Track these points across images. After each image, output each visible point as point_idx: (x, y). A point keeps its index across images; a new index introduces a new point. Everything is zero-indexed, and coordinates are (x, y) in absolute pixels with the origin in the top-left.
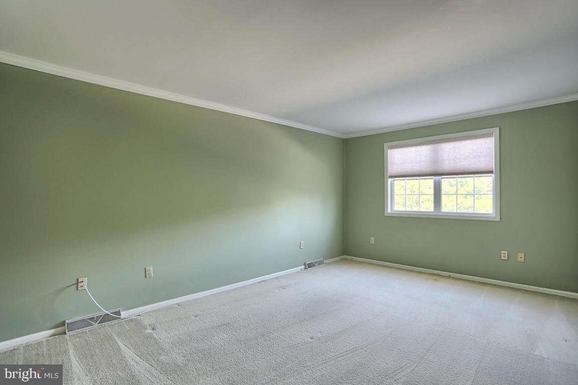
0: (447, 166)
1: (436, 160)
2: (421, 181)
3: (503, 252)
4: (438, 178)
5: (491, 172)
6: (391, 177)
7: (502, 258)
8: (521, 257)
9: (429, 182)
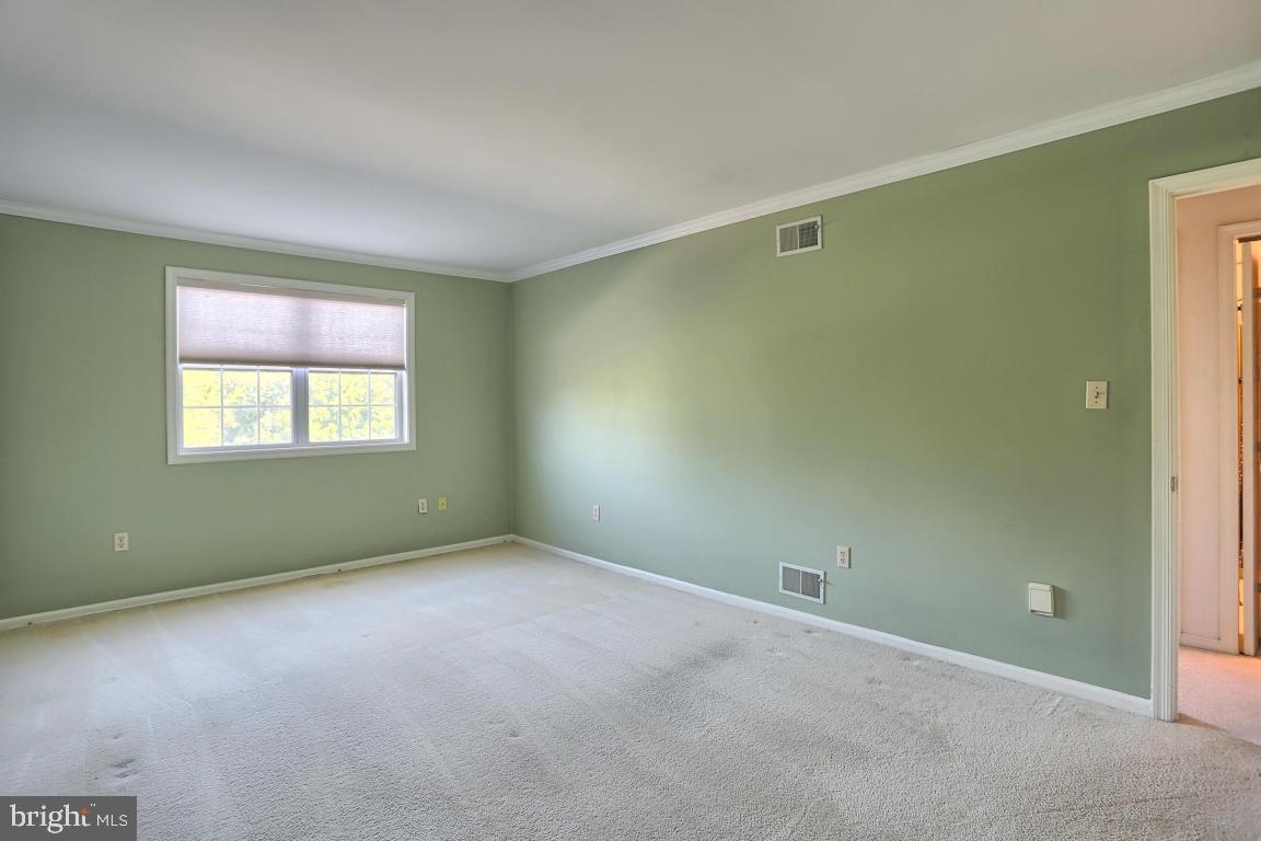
0: (327, 346)
1: (304, 333)
2: (262, 374)
3: (420, 501)
4: (301, 370)
5: (401, 367)
6: (184, 359)
7: (421, 511)
8: (442, 503)
9: (280, 380)
